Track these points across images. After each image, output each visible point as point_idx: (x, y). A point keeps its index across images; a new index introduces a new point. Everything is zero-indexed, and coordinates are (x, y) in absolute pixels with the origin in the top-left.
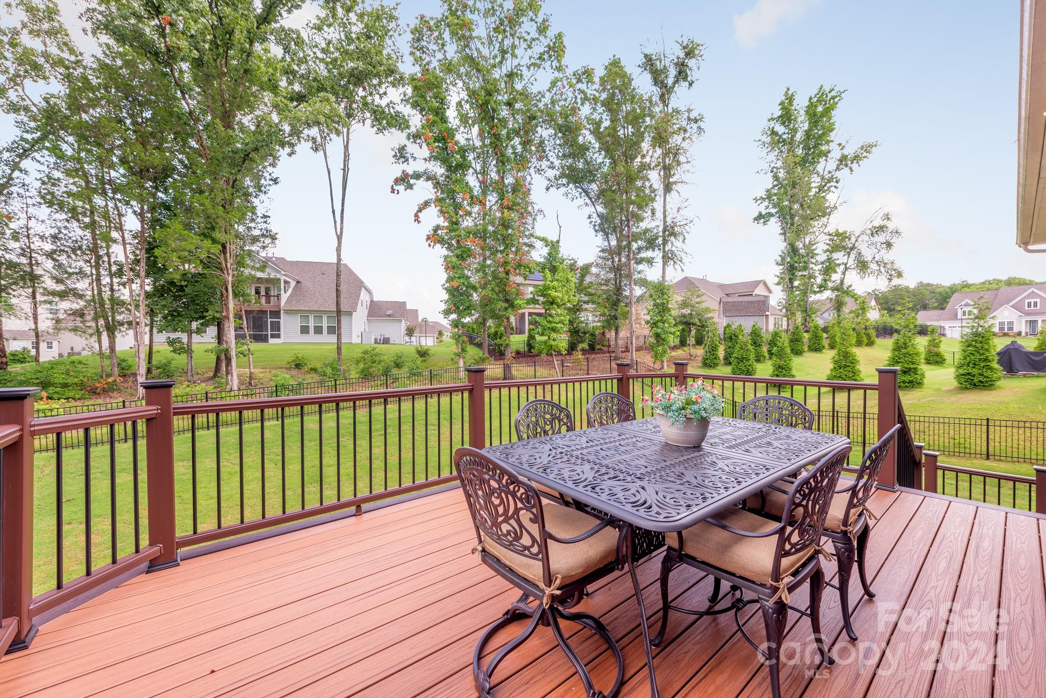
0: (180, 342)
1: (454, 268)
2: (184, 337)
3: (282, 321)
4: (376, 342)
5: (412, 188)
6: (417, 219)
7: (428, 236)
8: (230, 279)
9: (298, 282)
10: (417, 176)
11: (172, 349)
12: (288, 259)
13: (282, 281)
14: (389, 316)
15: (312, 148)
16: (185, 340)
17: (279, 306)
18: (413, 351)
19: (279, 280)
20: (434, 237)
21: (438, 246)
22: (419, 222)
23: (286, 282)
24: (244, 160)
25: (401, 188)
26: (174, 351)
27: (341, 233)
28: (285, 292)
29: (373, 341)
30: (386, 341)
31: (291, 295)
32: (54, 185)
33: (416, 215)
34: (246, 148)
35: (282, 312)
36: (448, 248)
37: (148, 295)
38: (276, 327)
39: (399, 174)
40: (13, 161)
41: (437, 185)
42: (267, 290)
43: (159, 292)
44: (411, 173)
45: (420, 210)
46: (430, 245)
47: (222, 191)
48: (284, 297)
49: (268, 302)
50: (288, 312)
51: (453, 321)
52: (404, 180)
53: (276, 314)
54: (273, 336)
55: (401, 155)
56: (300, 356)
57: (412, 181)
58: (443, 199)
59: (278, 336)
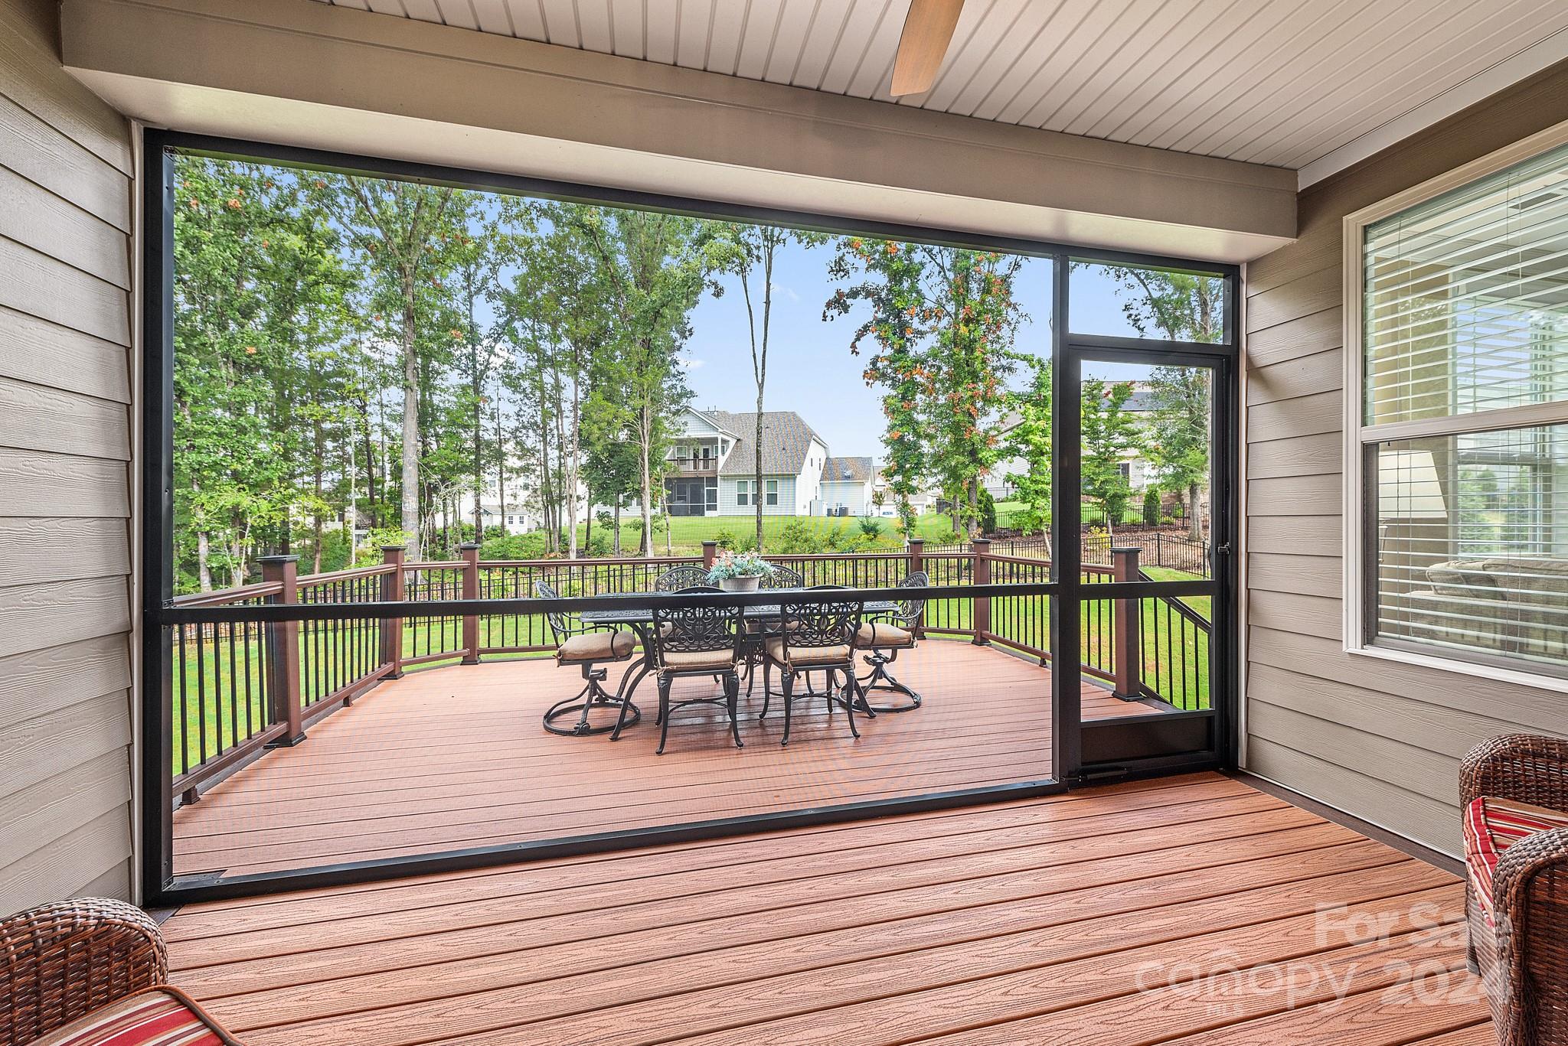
0: (608, 517)
1: (894, 413)
2: (612, 510)
3: (718, 489)
4: (829, 513)
5: (846, 312)
6: (854, 350)
7: (866, 372)
8: (647, 446)
9: (739, 440)
10: (854, 294)
11: (601, 524)
12: (731, 413)
13: (720, 441)
14: (848, 477)
15: (714, 295)
16: (613, 514)
17: (715, 471)
18: (858, 525)
19: (717, 439)
20: (874, 373)
21: (878, 383)
22: (857, 353)
23: (724, 441)
24: (656, 318)
25: (835, 312)
26: (602, 526)
27: (763, 380)
28: (723, 453)
29: (825, 513)
30: (843, 512)
31: (730, 457)
32: (511, 368)
33: (853, 346)
34: (654, 306)
35: (719, 478)
36: (893, 386)
37: (584, 468)
38: (713, 495)
39: (832, 295)
40: (490, 346)
41: (879, 301)
42: (706, 451)
43: (595, 463)
44: (847, 291)
45: (858, 339)
46: (868, 383)
47: (637, 353)
48: (722, 460)
49: (706, 467)
50: (725, 478)
51: (896, 484)
52: (839, 303)
53: (713, 481)
54: (710, 508)
55: (839, 268)
56: (725, 532)
57: (849, 301)
58: (885, 321)
59: (714, 508)
